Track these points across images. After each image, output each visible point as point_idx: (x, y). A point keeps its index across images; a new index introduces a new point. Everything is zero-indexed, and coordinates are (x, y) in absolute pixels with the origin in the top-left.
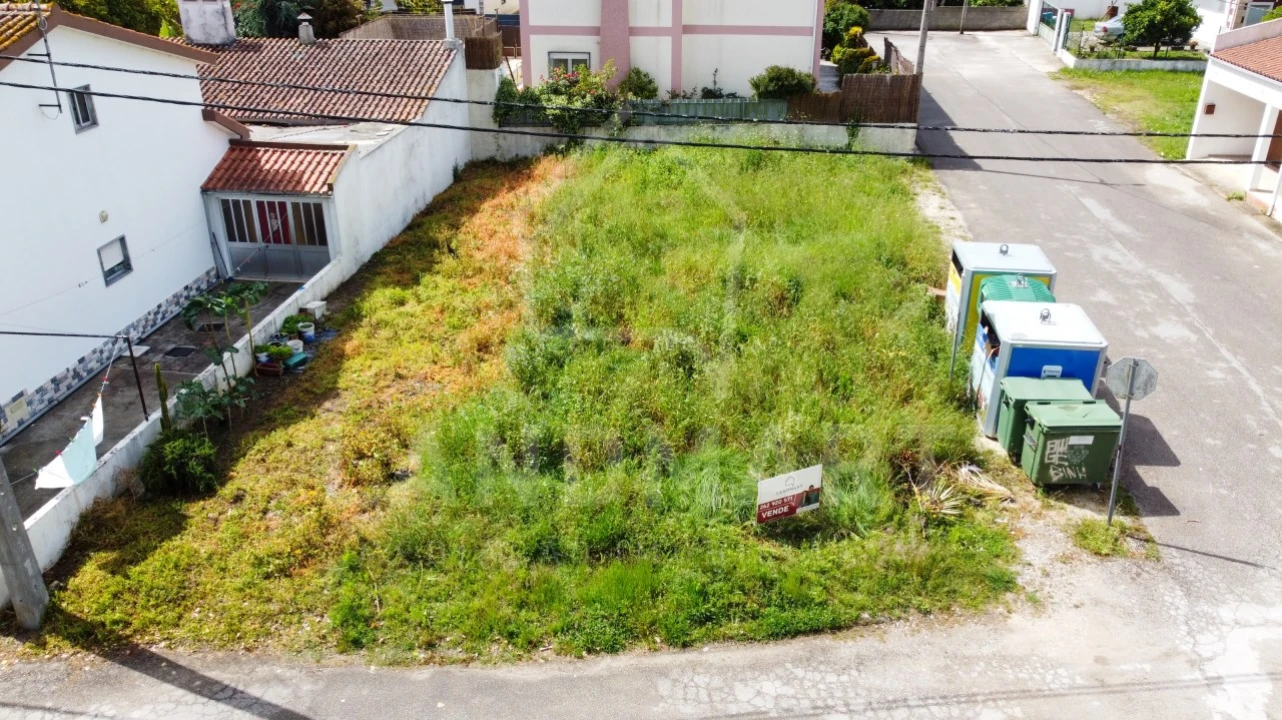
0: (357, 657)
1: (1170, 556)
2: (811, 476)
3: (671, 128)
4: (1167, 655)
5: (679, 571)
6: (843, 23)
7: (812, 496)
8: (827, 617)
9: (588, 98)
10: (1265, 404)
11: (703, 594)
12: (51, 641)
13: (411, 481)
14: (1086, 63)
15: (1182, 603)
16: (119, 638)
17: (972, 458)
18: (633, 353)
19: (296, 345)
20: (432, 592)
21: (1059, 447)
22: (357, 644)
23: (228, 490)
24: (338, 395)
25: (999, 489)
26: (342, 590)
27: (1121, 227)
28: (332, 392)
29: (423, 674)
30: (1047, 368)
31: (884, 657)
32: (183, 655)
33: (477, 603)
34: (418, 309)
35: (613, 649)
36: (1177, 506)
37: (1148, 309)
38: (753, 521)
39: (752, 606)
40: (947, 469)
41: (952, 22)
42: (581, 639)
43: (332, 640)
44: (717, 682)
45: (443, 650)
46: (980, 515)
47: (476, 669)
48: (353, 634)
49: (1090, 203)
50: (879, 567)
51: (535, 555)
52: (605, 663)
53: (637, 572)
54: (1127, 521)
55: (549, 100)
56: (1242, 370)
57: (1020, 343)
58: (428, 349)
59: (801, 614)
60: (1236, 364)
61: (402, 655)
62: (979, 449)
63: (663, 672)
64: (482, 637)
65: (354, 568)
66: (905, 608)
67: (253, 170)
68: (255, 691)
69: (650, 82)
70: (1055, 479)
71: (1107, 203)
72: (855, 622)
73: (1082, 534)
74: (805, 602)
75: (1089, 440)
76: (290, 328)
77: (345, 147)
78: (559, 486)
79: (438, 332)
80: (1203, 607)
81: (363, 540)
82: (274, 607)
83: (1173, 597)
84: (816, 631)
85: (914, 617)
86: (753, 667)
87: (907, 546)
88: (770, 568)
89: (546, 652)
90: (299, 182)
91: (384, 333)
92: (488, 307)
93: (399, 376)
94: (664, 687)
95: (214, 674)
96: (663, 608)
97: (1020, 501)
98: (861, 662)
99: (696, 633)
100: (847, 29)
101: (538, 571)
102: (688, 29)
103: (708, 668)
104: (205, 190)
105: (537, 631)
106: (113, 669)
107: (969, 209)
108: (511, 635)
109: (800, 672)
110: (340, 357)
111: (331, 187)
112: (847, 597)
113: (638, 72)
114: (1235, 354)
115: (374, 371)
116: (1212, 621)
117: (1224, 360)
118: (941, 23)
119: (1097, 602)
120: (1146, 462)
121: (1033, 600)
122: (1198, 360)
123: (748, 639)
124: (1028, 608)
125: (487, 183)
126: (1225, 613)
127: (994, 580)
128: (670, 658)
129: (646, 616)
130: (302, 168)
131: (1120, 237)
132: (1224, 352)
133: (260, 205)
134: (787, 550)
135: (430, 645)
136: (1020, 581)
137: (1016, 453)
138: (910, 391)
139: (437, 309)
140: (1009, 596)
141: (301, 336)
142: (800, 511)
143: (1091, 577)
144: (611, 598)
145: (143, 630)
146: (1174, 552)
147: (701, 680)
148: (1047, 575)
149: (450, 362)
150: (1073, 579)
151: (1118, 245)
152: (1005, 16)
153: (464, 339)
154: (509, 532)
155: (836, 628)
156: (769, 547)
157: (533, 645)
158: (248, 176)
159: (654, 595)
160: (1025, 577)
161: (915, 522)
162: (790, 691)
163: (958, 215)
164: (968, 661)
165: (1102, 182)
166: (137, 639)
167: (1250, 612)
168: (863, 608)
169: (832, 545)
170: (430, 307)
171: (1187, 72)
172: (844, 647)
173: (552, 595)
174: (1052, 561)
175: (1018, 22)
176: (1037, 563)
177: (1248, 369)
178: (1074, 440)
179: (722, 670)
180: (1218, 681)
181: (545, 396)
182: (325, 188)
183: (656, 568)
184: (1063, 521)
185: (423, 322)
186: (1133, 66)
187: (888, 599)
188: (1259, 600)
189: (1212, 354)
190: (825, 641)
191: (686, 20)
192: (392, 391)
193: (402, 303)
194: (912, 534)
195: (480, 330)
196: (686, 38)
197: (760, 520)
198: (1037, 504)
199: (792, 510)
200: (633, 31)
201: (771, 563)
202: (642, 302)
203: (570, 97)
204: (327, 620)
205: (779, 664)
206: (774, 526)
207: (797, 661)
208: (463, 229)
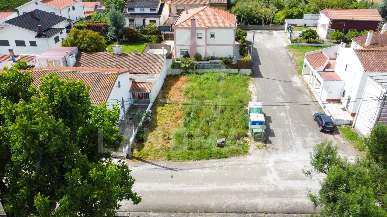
0: (170, 161)
1: (269, 149)
2: (223, 139)
3: (205, 69)
4: (264, 160)
5: (207, 151)
6: (241, 35)
7: (223, 142)
8: (225, 156)
9: (189, 64)
10: (291, 127)
11: (210, 154)
12: (134, 160)
13: (172, 140)
14: (293, 44)
15: (268, 154)
16: (142, 159)
17: (247, 136)
18: (200, 120)
19: (149, 118)
20: (178, 154)
21: (256, 135)
22: (170, 160)
23: (148, 141)
24: (158, 127)
25: (250, 140)
26: (167, 154)
27: (283, 92)
28: (156, 126)
29: (178, 163)
30: (257, 124)
31: (231, 161)
32: (150, 161)
33: (183, 155)
34: (166, 111)
35: (200, 160)
36: (272, 142)
37: (281, 110)
38: (216, 145)
39: (216, 155)
40: (242, 138)
41: (268, 28)
42: (196, 159)
43: (167, 159)
44: (212, 163)
45: (180, 160)
46: (246, 144)
47: (184, 162)
48: (169, 158)
49: (280, 86)
50: (231, 150)
51: (190, 149)
52: (199, 161)
53: (202, 151)
54: (265, 144)
55: (182, 64)
56: (290, 121)
57: (253, 121)
58: (169, 118)
59: (222, 156)
60: (290, 120)
61: (175, 161)
62: (248, 134)
63: (205, 162)
64: (184, 159)
65: (168, 151)
66: (234, 155)
67: (137, 87)
68: (160, 165)
69: (200, 55)
70: (256, 139)
71: (283, 86)
72: (228, 157)
73: (258, 147)
74: (222, 155)
75: (260, 134)
76: (148, 116)
77: (152, 83)
78: (192, 140)
79: (170, 115)
80: (270, 155)
81: (168, 148)
82: (159, 156)
83: (267, 154)
84: (223, 158)
85: (235, 156)
86: (216, 162)
87: (235, 147)
88: (218, 151)
89: (192, 160)
90: (145, 90)
91: (162, 116)
92: (177, 110)
93: (166, 123)
94: (206, 164)
95: (154, 163)
96: (205, 155)
97: (252, 142)
98: (228, 161)
99: (209, 158)
100: (242, 36)
101: (190, 151)
102: (208, 45)
103: (211, 162)
104: (130, 91)
105: (191, 158)
106: (143, 163)
107: (258, 88)
108: (188, 159)
109: (221, 162)
110: (156, 120)
111: (151, 91)
112: (227, 154)
113: (198, 54)
114: (290, 119)
115: (162, 123)
116: (271, 156)
117: (289, 120)
118: (265, 29)
119: (258, 154)
120: (270, 136)
121: (250, 154)
122: (285, 120)
123: (215, 159)
124: (249, 155)
125: (171, 81)
126: (273, 155)
127: (245, 152)
128: (206, 161)
129: (203, 156)
130: (145, 87)
131: (282, 95)
132: (289, 118)
133: (138, 93)
134: (220, 148)
135: (178, 160)
136: (249, 152)
137: (252, 135)
138: (239, 127)
139: (169, 111)
140: (247, 154)
141: (149, 117)
142: (222, 144)
143: (258, 151)
144: (199, 154)
145: (144, 158)
146: (269, 148)
147: (210, 163)
148: (252, 151)
149: (173, 121)
150: (256, 152)
151: (281, 96)
152: (280, 27)
153: (174, 117)
154: (186, 146)
155: (226, 157)
156: (219, 148)
157: (190, 160)
158: (137, 88)
159: (204, 154)
160: (250, 151)
161: (236, 145)
162: (220, 164)
163: (256, 89)
164: (240, 161)
165: (284, 81)
166: (144, 159)
167: (276, 155)
168: (229, 155)
169: (226, 148)
170: (168, 111)
171: (314, 46)
172: (227, 160)
173: (192, 154)
174: (254, 149)
175: (283, 28)
176: (252, 150)
177: (291, 121)
178: (258, 134)
179: (212, 162)
180: (268, 163)
181: (188, 127)
182: (150, 91)
183: (204, 151)
184: (257, 144)
185: (167, 114)
186: (303, 45)
187: (232, 154)
188: (277, 154)
189: (287, 118)
190: (225, 159)
191: (208, 43)
192: (165, 126)
193: (163, 110)
194: (236, 147)
195: (176, 115)
196: (208, 47)
197: (217, 145)
198: (254, 142)
199: (221, 143)
200: (197, 46)
201: (218, 150)
202: (201, 112)
203: (186, 64)
204: (166, 157)
205: (219, 161)
206: (219, 145)
207: (221, 161)
208: (169, 94)
